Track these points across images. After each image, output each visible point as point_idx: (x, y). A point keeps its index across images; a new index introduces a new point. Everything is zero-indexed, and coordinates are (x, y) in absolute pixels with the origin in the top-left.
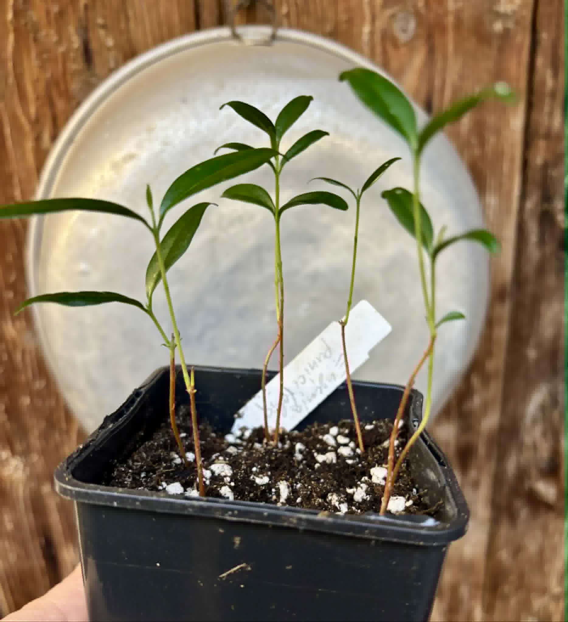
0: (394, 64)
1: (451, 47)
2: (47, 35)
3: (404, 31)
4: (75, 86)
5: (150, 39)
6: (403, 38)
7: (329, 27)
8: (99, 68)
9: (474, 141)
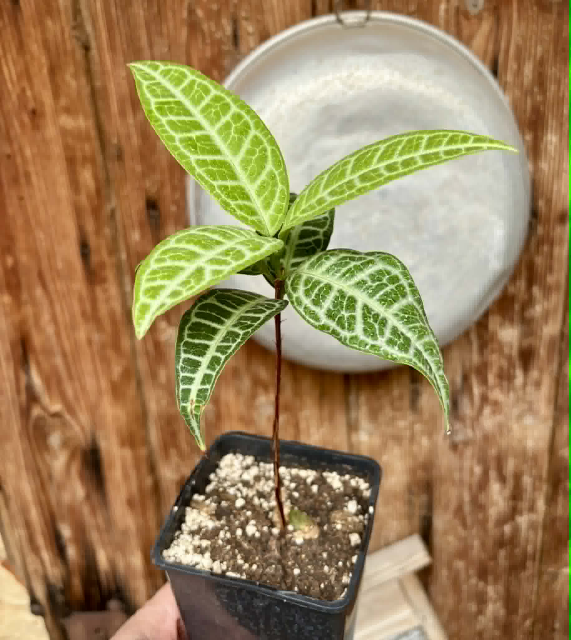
0: (466, 32)
1: (515, 15)
2: (209, 27)
3: (475, 6)
4: (226, 62)
5: (278, 26)
6: (473, 11)
7: (413, 8)
8: (243, 48)
9: (536, 89)
